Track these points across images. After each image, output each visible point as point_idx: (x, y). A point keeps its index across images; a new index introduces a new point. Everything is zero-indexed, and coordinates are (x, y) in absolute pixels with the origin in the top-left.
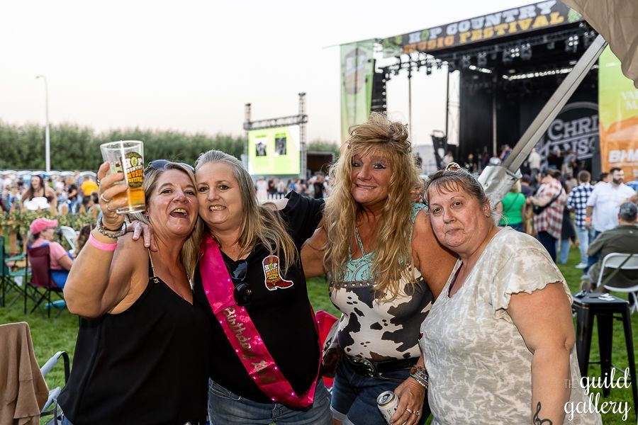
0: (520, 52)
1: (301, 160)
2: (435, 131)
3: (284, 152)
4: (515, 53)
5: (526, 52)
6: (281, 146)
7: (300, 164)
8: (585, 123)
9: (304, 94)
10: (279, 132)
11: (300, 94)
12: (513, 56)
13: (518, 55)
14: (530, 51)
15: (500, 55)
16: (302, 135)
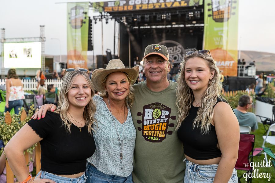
0: (166, 17)
1: (42, 61)
2: (107, 49)
3: (30, 56)
4: (164, 17)
5: (169, 17)
6: (28, 53)
7: (42, 63)
8: (171, 49)
9: (44, 26)
10: (27, 46)
11: (41, 26)
12: (163, 18)
13: (165, 18)
14: (170, 17)
15: (155, 17)
16: (42, 48)
